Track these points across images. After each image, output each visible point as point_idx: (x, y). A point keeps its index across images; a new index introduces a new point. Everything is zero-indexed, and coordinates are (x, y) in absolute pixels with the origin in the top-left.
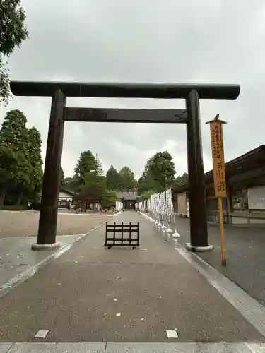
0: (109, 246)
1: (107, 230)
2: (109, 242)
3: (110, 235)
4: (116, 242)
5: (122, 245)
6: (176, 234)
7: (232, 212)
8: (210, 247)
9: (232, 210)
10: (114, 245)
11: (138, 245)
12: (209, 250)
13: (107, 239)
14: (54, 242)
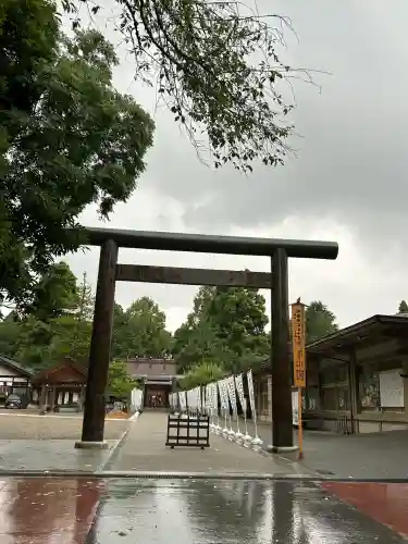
0: (172, 446)
1: (169, 426)
2: (170, 441)
3: (173, 432)
4: (181, 441)
5: (187, 445)
6: (257, 440)
7: (359, 412)
8: (295, 447)
9: (361, 409)
10: (178, 444)
11: (208, 445)
12: (293, 451)
13: (169, 437)
14: (101, 440)
